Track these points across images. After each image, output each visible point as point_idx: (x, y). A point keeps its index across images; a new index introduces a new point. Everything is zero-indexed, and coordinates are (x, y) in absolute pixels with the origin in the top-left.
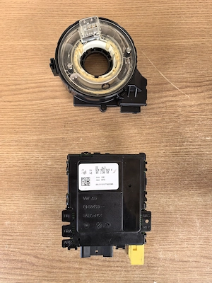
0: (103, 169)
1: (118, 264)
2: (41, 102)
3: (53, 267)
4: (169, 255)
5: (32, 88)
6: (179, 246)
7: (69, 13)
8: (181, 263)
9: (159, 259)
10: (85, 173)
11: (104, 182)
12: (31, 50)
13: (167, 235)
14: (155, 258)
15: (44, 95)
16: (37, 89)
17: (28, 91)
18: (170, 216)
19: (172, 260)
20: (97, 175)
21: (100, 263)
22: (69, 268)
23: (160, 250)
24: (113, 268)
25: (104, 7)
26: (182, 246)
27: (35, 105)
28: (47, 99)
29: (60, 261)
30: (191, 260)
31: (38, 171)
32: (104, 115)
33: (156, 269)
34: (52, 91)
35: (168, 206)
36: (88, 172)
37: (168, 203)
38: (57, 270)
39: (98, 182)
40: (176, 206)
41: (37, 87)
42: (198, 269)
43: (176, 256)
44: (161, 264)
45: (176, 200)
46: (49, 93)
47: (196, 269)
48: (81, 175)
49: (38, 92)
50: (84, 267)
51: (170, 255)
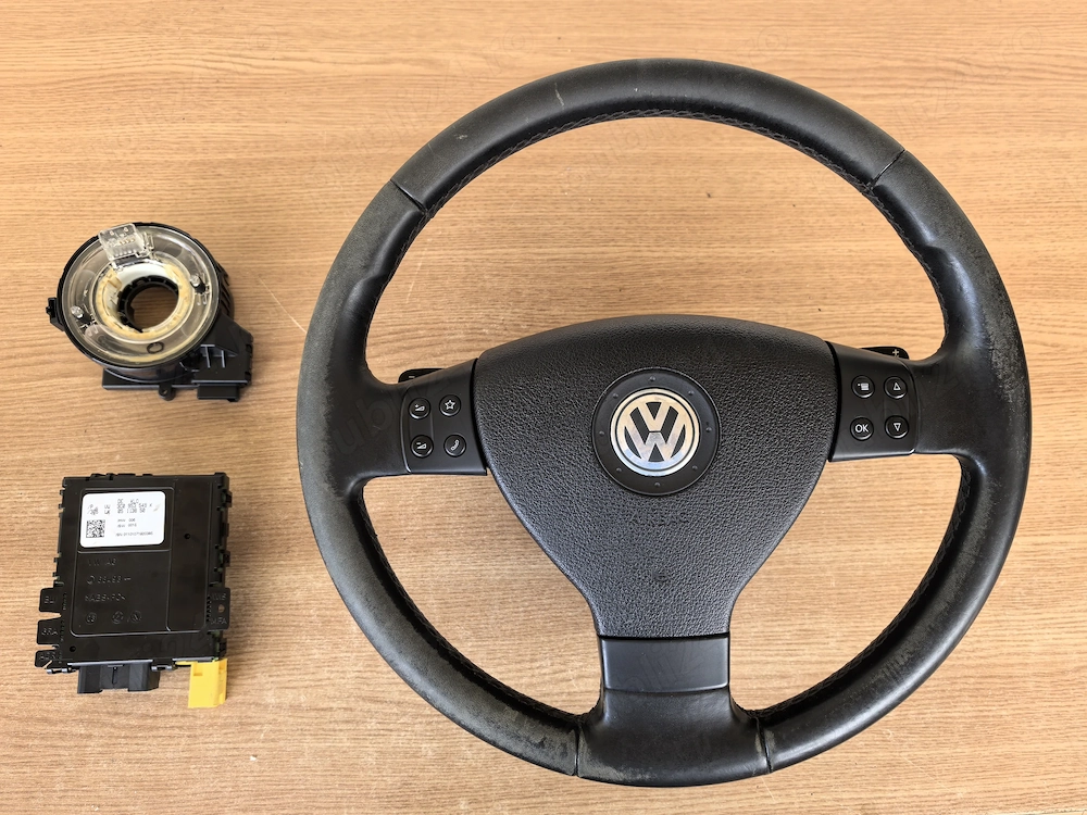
0: (132, 503)
1: (174, 722)
2: (40, 383)
3: (28, 735)
4: (289, 697)
5: (22, 356)
6: (311, 677)
7: (117, 208)
8: (313, 714)
9: (266, 706)
10: (95, 511)
11: (133, 530)
12: (30, 281)
13: (286, 654)
14: (257, 704)
15: (47, 369)
16: (34, 359)
17: (13, 361)
18: (296, 613)
19: (295, 708)
20: (121, 516)
21: (134, 722)
22: (62, 736)
23: (268, 686)
24: (161, 732)
25: (190, 196)
26: (319, 677)
27: (26, 389)
28: (52, 377)
29: (45, 720)
30: (334, 705)
31: (17, 527)
32: (171, 406)
33: (258, 728)
34: (65, 362)
35: (293, 590)
36: (102, 510)
37: (292, 585)
38: (36, 742)
39: (122, 531)
40: (309, 590)
41: (33, 355)
42: (350, 726)
43: (303, 699)
44: (270, 717)
45: (310, 577)
46: (58, 366)
47: (344, 727)
48: (86, 516)
49: (36, 364)
50: (96, 732)
51: (291, 696)
